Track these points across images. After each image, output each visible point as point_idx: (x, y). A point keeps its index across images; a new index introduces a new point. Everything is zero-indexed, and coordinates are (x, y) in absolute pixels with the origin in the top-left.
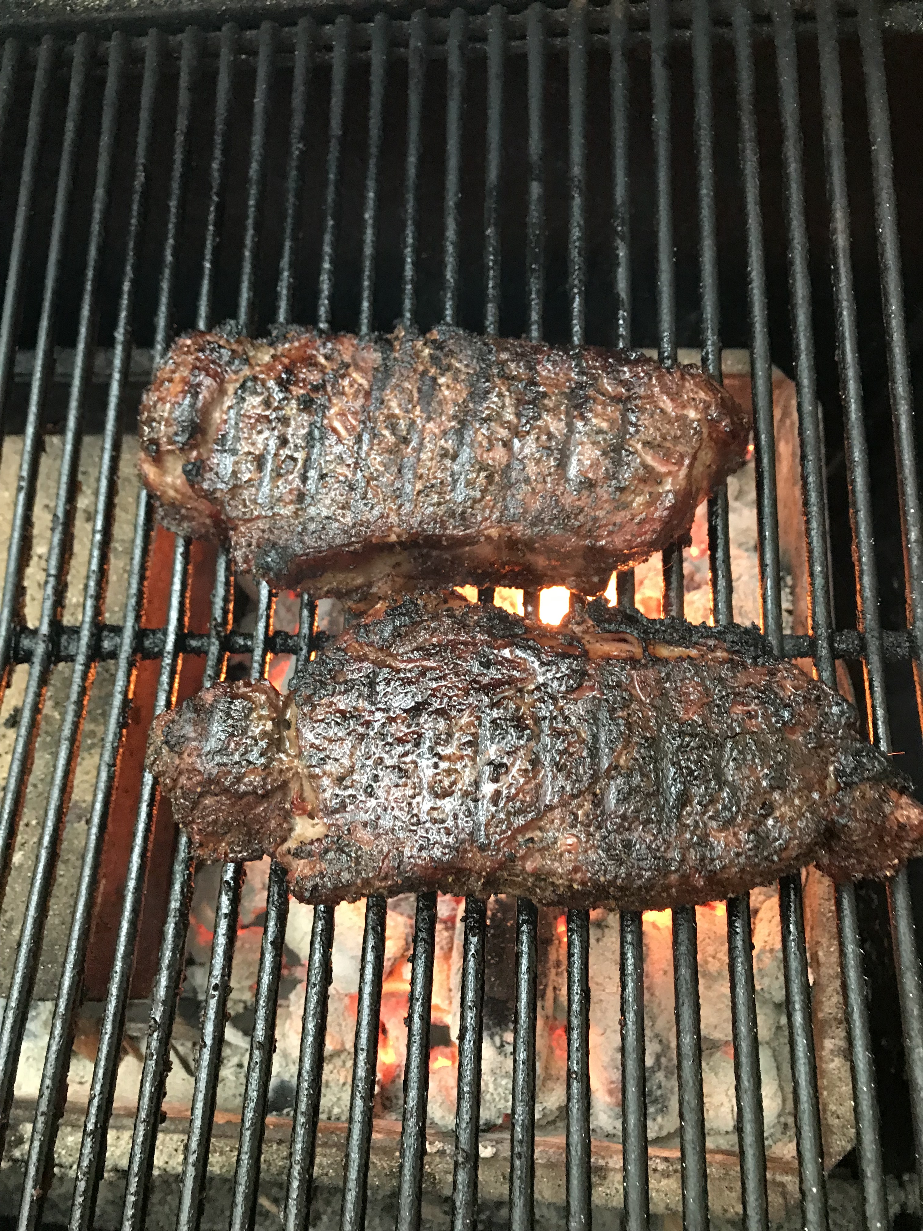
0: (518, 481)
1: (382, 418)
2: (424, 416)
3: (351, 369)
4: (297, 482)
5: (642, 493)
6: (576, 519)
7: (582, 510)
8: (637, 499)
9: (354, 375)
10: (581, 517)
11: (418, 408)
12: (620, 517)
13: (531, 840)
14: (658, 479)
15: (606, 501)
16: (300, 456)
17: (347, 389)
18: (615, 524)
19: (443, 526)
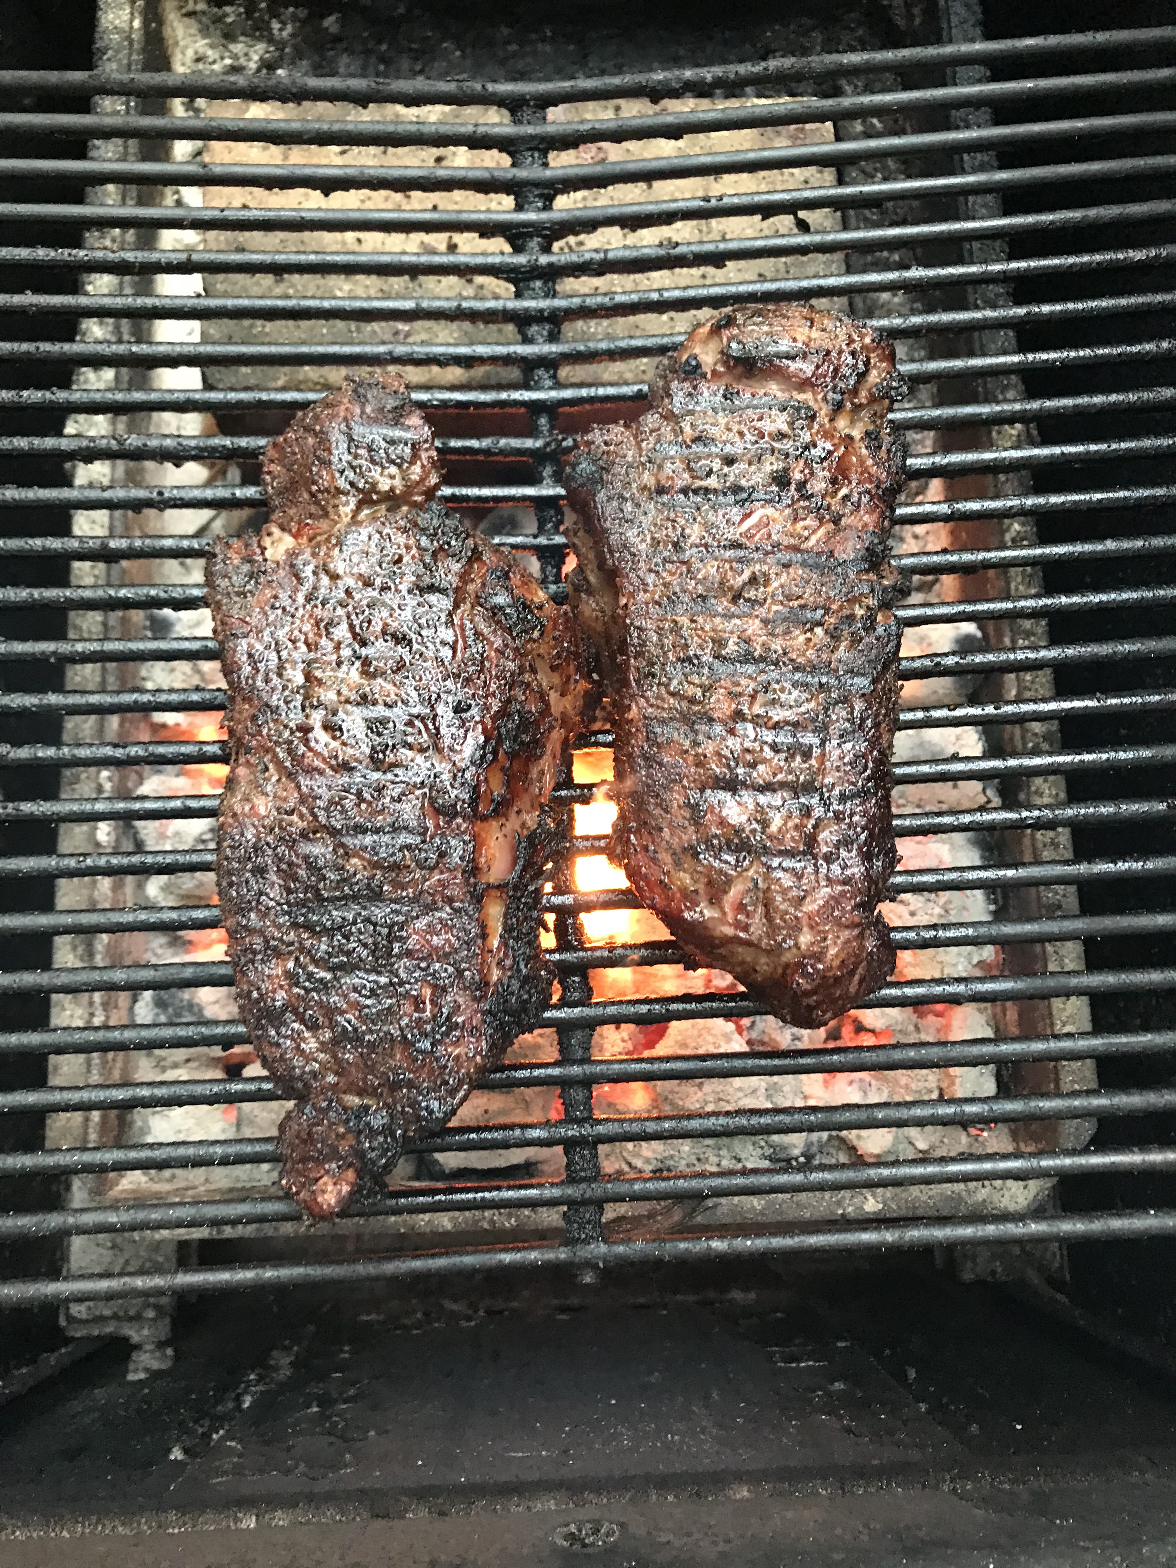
0: (696, 732)
1: (765, 568)
2: (771, 616)
3: (831, 526)
4: (679, 484)
5: (696, 882)
6: (657, 805)
7: (667, 812)
8: (687, 876)
9: (821, 532)
10: (658, 812)
11: (780, 608)
12: (665, 858)
13: (267, 769)
14: (715, 900)
15: (680, 838)
16: (712, 482)
17: (801, 524)
18: (655, 852)
19: (638, 655)
